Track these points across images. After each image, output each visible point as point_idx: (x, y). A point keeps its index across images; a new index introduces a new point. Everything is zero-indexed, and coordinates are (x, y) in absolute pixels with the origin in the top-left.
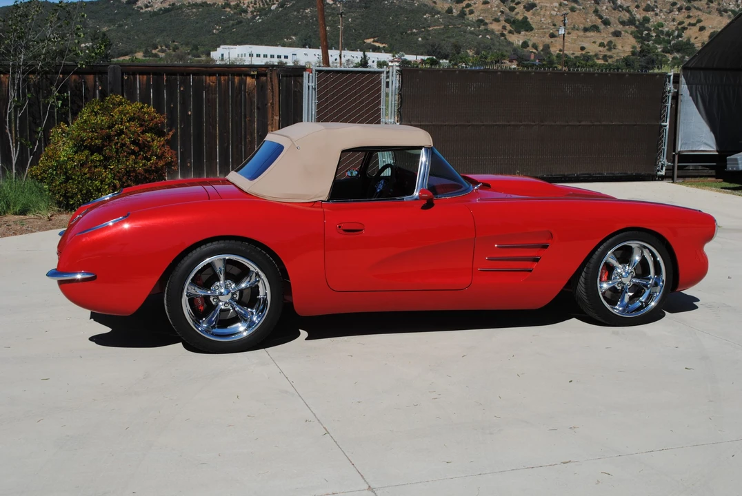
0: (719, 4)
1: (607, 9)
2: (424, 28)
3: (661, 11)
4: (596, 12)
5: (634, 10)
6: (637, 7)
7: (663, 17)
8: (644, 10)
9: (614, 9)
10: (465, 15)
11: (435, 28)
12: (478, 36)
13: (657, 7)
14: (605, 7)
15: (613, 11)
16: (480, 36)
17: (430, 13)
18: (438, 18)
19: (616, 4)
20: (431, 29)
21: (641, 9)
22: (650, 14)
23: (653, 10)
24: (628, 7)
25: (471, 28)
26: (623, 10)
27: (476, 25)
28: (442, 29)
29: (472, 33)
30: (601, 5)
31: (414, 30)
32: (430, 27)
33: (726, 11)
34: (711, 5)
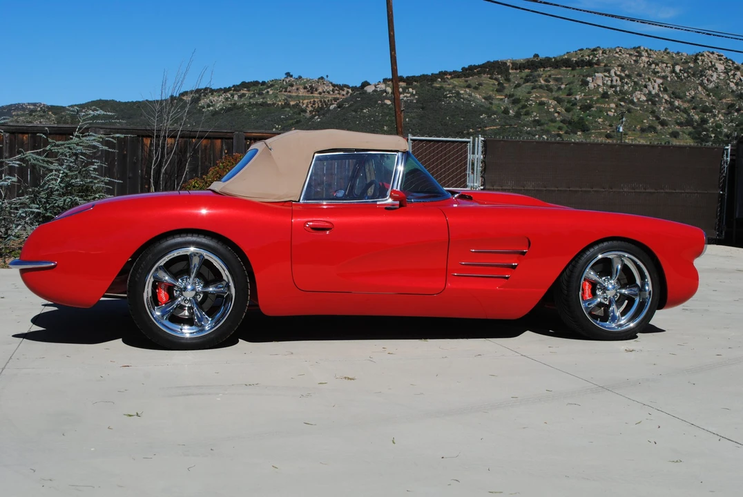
1: (664, 110)
2: (480, 128)
3: (719, 112)
4: (653, 112)
5: (692, 112)
6: (695, 108)
7: (722, 118)
8: (701, 111)
9: (671, 110)
10: (521, 115)
11: (492, 128)
12: (534, 136)
13: (715, 108)
14: (662, 108)
15: (671, 113)
16: (537, 136)
17: (486, 113)
18: (495, 119)
19: (674, 105)
20: (487, 129)
21: (698, 110)
22: (708, 115)
23: (711, 112)
24: (685, 108)
25: (528, 128)
26: (680, 111)
27: (532, 125)
28: (498, 129)
29: (528, 133)
30: (658, 106)
31: (471, 130)
32: (486, 127)
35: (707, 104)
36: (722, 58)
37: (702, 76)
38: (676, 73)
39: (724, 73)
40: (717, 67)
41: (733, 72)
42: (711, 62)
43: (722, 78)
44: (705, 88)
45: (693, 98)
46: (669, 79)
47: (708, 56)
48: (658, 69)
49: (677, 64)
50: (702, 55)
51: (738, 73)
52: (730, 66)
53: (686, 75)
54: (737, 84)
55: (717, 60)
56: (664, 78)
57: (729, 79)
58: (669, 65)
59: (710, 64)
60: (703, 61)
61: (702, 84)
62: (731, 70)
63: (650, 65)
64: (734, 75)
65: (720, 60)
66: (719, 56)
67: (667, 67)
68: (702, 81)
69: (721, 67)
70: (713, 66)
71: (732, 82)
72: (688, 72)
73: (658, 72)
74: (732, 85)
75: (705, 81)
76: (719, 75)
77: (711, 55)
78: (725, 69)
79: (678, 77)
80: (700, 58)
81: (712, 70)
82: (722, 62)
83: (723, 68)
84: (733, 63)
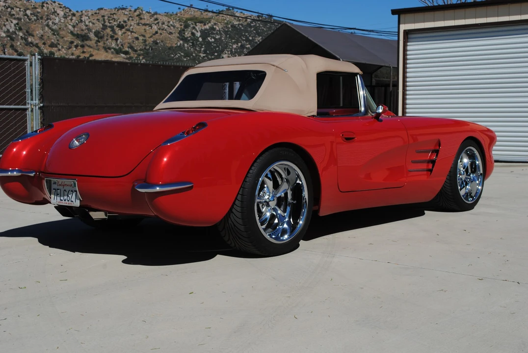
0: (104, 44)
1: (20, 44)
3: (62, 47)
4: (12, 46)
5: (42, 46)
6: (44, 44)
7: (65, 52)
8: (49, 46)
9: (26, 45)
13: (59, 44)
14: (19, 43)
15: (26, 47)
19: (28, 41)
21: (47, 45)
22: (54, 50)
23: (57, 47)
24: (37, 44)
26: (33, 45)
30: (16, 41)
33: (110, 49)
34: (99, 44)
35: (53, 41)
36: (62, 6)
37: (48, 19)
38: (28, 16)
39: (64, 17)
40: (58, 12)
41: (70, 17)
42: (54, 9)
43: (62, 21)
44: (50, 28)
45: (42, 36)
46: (22, 20)
47: (52, 4)
48: (13, 12)
49: (28, 9)
50: (47, 3)
51: (74, 18)
52: (68, 13)
53: (35, 18)
54: (74, 27)
55: (58, 7)
56: (19, 19)
57: (68, 23)
58: (21, 10)
59: (53, 10)
60: (48, 8)
61: (48, 25)
62: (69, 16)
63: (7, 8)
64: (71, 20)
65: (61, 7)
66: (59, 4)
67: (20, 11)
68: (48, 23)
69: (62, 13)
70: (55, 12)
71: (70, 25)
72: (37, 16)
73: (14, 15)
74: (70, 27)
75: (50, 23)
76: (60, 19)
77: (53, 4)
78: (65, 14)
79: (30, 19)
80: (45, 5)
81: (55, 15)
82: (61, 9)
83: (63, 14)
84: (70, 11)
